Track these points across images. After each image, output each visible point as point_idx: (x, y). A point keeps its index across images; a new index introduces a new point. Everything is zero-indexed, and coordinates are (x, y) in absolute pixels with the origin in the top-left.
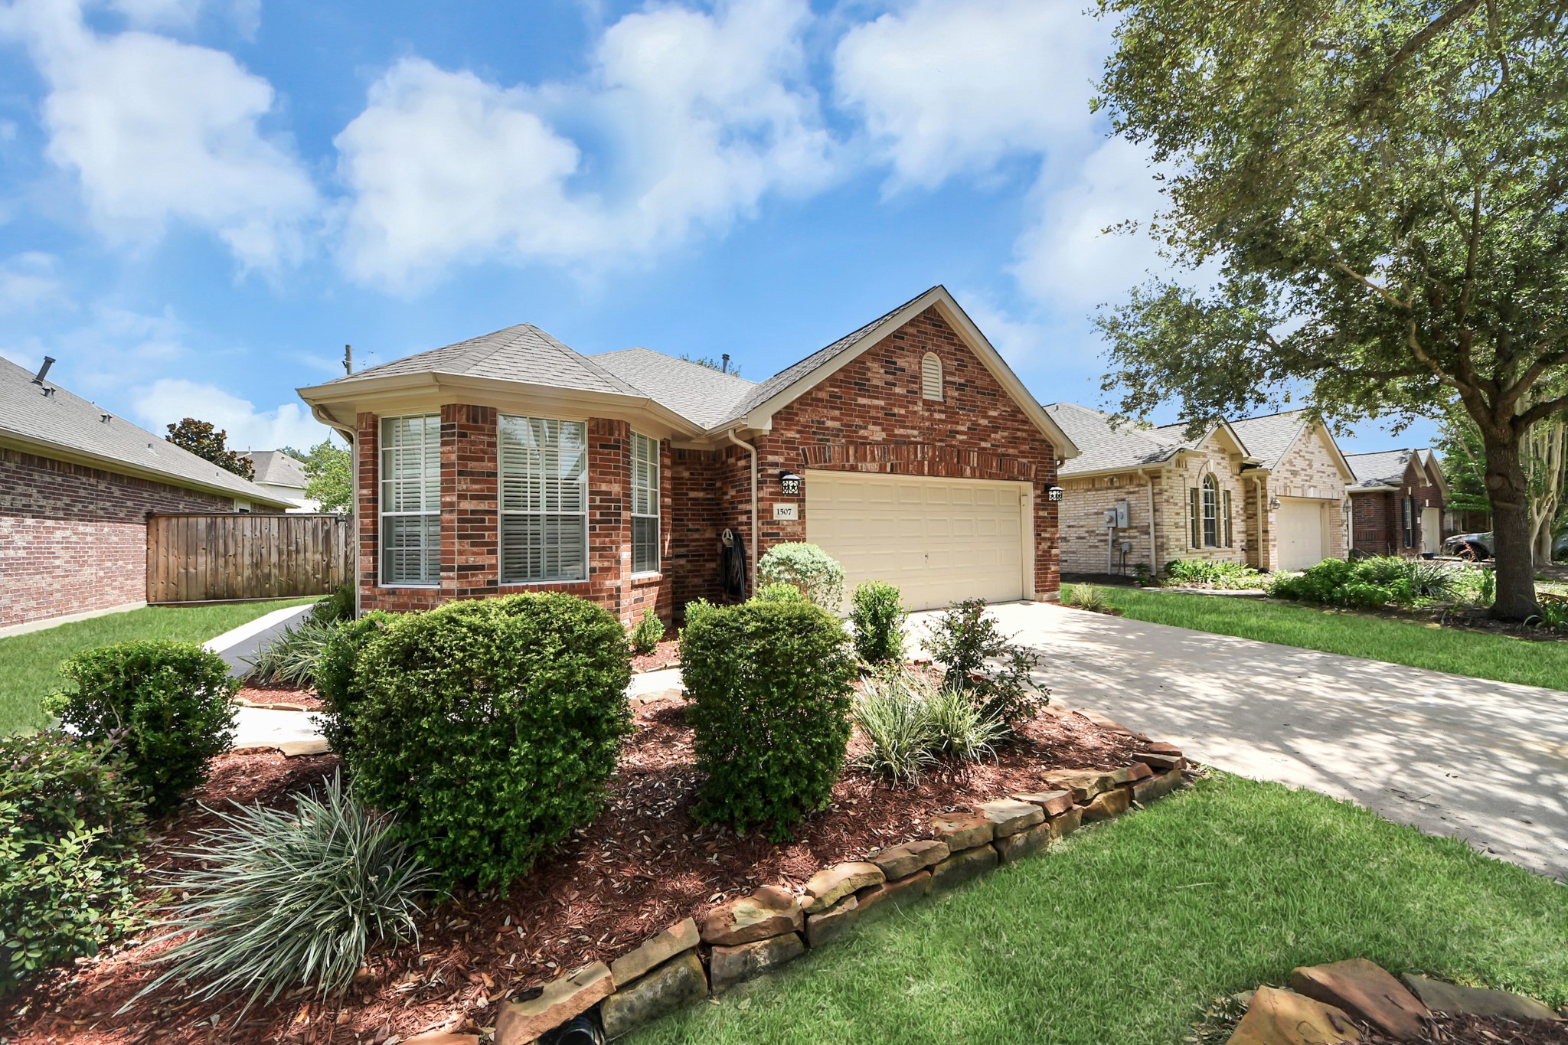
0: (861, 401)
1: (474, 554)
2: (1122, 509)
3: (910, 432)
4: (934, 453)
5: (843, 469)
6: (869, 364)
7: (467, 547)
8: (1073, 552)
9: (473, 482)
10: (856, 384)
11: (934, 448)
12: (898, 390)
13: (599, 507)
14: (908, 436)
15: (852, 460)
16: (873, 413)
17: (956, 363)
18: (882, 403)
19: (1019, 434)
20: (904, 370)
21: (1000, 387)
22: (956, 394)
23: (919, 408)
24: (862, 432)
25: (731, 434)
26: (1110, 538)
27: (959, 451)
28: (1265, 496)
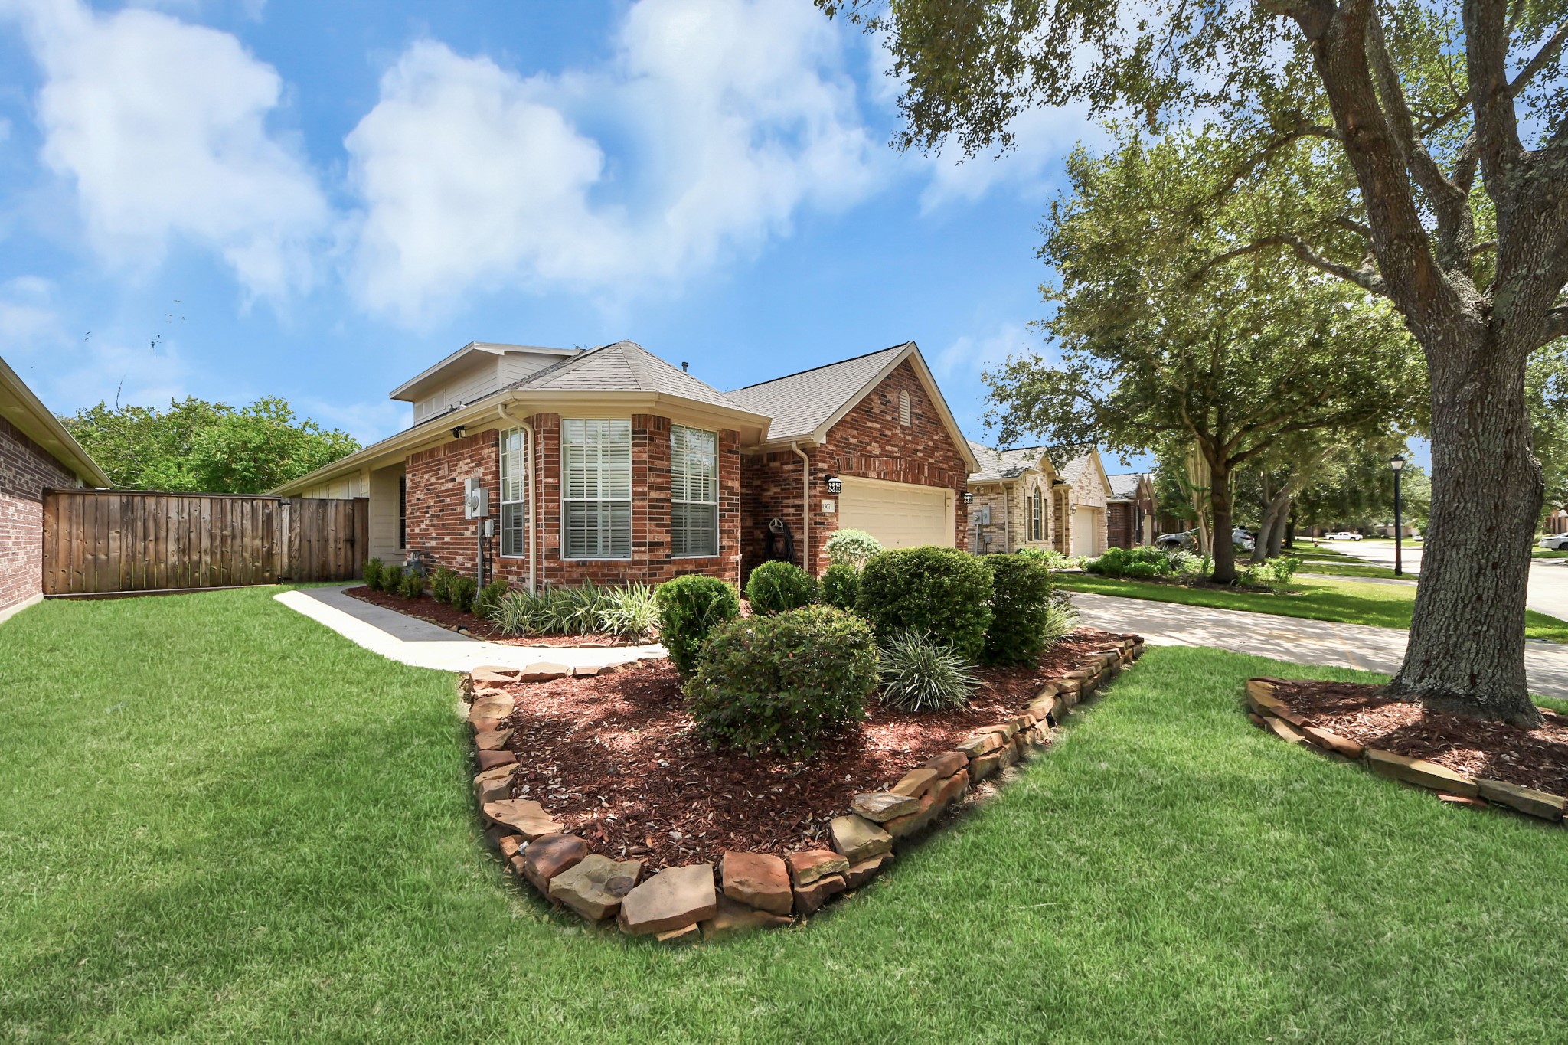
0: (869, 424)
1: (659, 533)
2: (986, 511)
3: (893, 449)
4: (906, 465)
5: (859, 475)
6: (874, 399)
7: (654, 528)
9: (658, 476)
10: (868, 412)
11: (906, 462)
12: (887, 417)
13: (727, 499)
14: (893, 452)
15: (863, 469)
16: (875, 433)
17: (917, 399)
18: (878, 426)
19: (949, 453)
20: (891, 402)
21: (940, 417)
22: (917, 422)
23: (898, 431)
25: (794, 445)
26: (977, 532)
27: (918, 466)
28: (1067, 504)
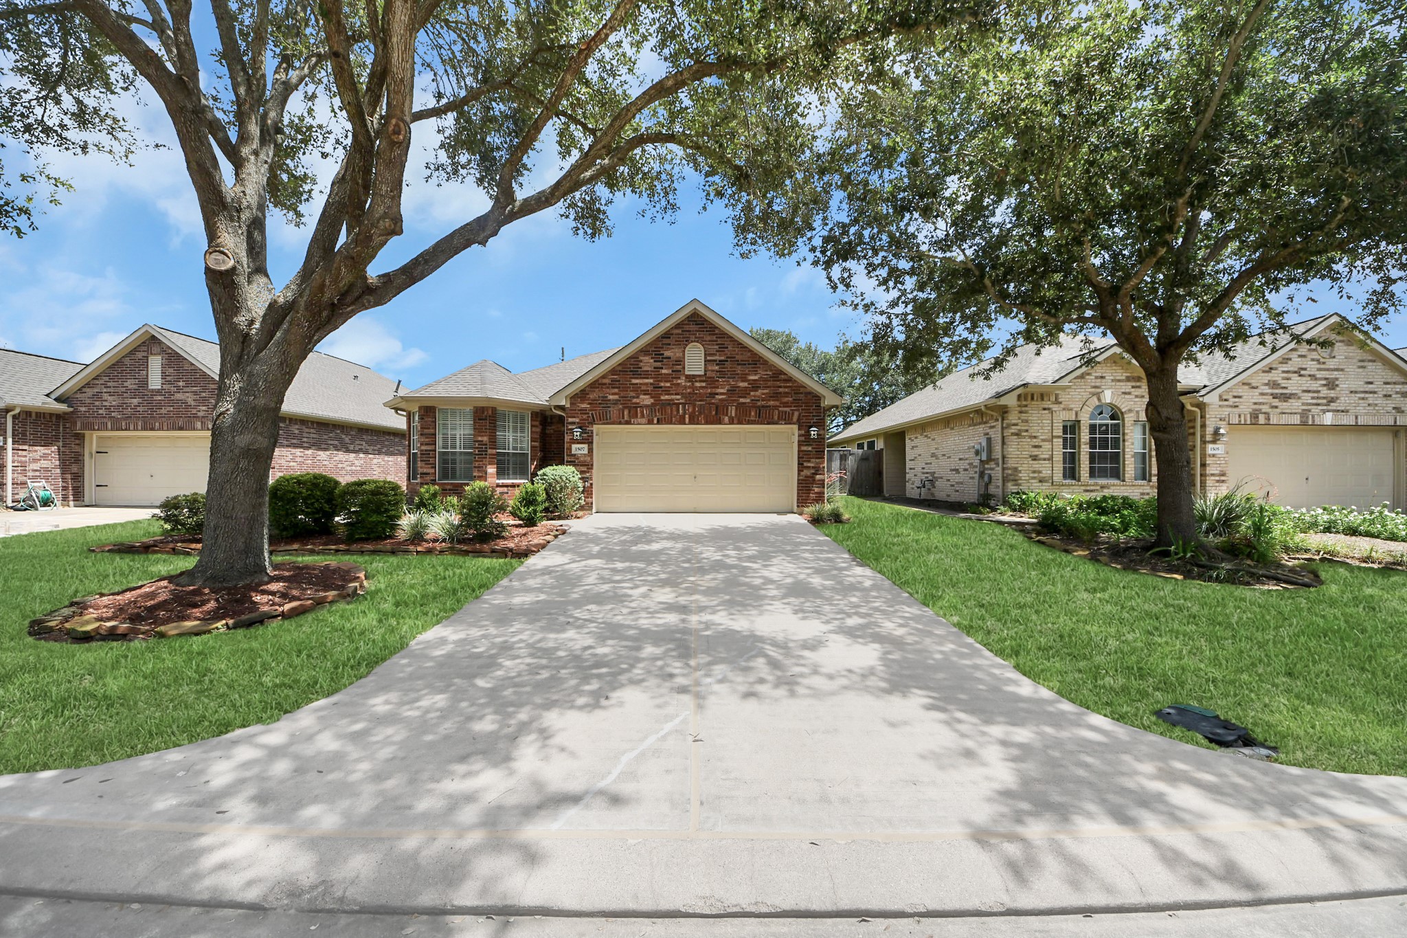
0: (635, 381)
3: (673, 397)
4: (694, 409)
5: (620, 423)
6: (641, 358)
11: (694, 406)
12: (664, 371)
13: (477, 448)
14: (673, 400)
15: (626, 418)
16: (644, 388)
17: (717, 347)
18: (651, 381)
19: (781, 390)
20: (669, 358)
21: (760, 357)
22: (717, 368)
23: (682, 381)
24: (635, 400)
25: (552, 408)
27: (717, 408)
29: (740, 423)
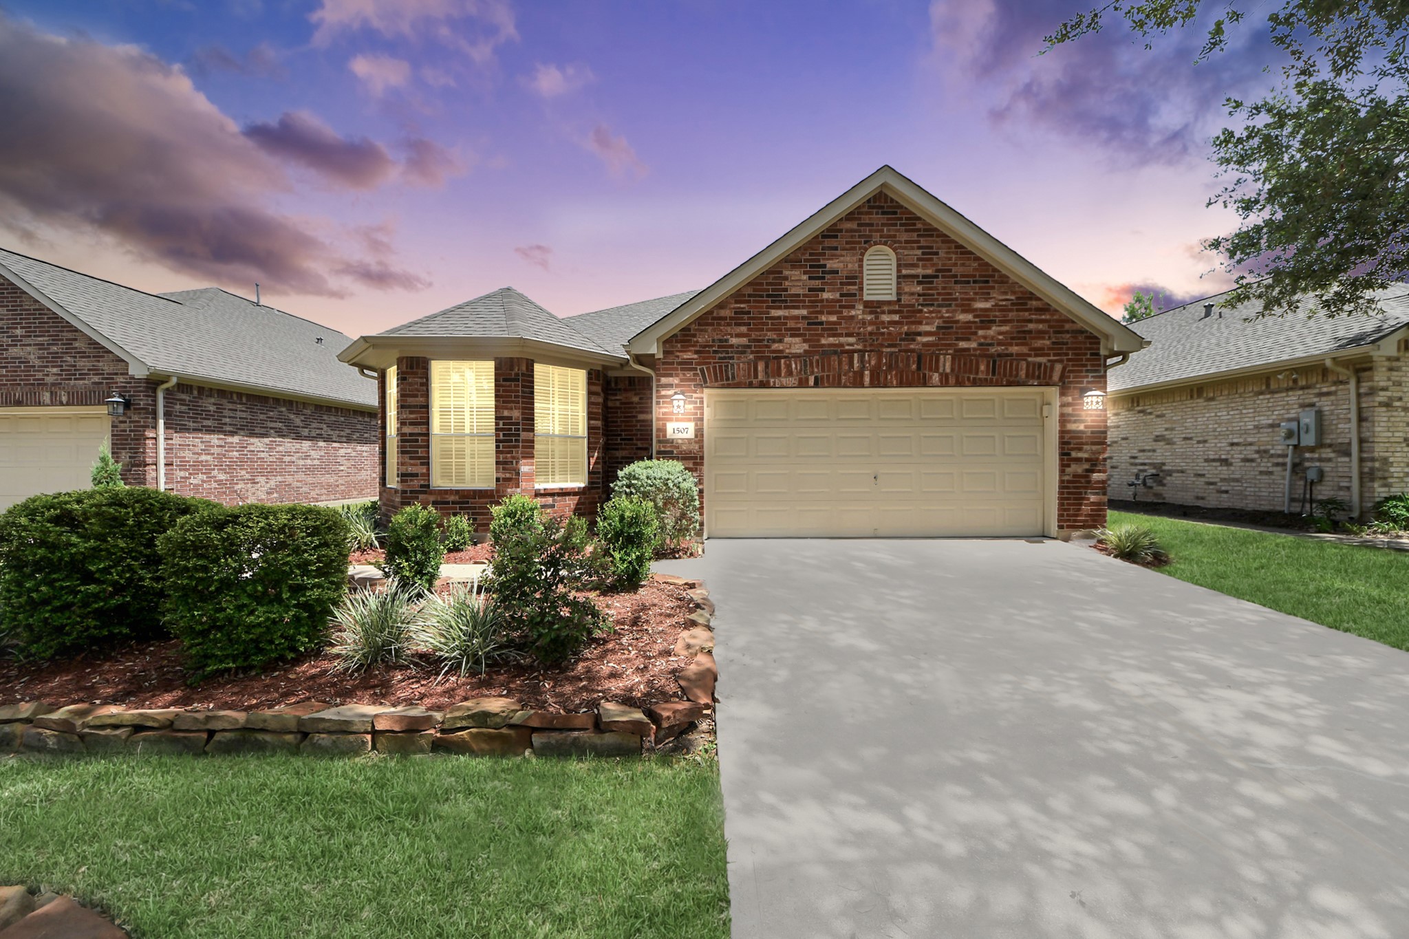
0: (775, 313)
1: (412, 465)
2: (1308, 419)
3: (843, 340)
4: (879, 360)
5: (750, 386)
6: (786, 273)
7: (407, 460)
8: (1237, 480)
9: (411, 413)
10: (768, 296)
11: (880, 355)
12: (826, 295)
13: (502, 430)
14: (842, 345)
15: (761, 376)
16: (791, 324)
17: (919, 252)
18: (804, 312)
19: (1031, 326)
20: (837, 272)
21: (995, 270)
22: (919, 289)
23: (858, 312)
24: (775, 346)
25: (630, 361)
26: (1288, 460)
27: (919, 358)
29: (959, 384)
